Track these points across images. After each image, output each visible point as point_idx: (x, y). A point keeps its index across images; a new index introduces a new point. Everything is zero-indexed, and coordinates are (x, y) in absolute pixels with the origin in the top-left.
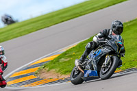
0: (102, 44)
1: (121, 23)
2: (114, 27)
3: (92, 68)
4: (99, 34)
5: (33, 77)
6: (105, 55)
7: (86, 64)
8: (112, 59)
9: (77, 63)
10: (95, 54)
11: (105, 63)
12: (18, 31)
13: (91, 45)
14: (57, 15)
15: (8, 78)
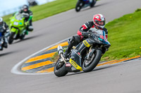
5: (49, 62)
15: (23, 63)
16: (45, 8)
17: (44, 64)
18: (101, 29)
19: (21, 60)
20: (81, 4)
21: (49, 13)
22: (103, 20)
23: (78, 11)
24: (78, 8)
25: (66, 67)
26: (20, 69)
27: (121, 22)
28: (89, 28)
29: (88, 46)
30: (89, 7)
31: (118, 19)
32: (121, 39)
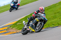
17: (3, 32)
18: (43, 13)
20: (12, 9)
22: (44, 9)
23: (10, 11)
24: (11, 10)
25: (27, 30)
28: (37, 13)
29: (38, 21)
30: (15, 10)
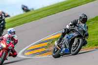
0: (72, 30)
1: (85, 15)
2: (81, 18)
3: (66, 47)
4: (71, 23)
5: (44, 49)
6: (74, 38)
7: (62, 44)
8: (79, 41)
9: (56, 43)
10: (67, 37)
11: (74, 44)
12: (33, 16)
13: (65, 31)
14: (62, 5)
15: (26, 50)
16: (41, 12)
19: (24, 48)
21: (44, 15)
26: (23, 54)
27: (94, 22)
31: (92, 19)
32: (94, 33)
